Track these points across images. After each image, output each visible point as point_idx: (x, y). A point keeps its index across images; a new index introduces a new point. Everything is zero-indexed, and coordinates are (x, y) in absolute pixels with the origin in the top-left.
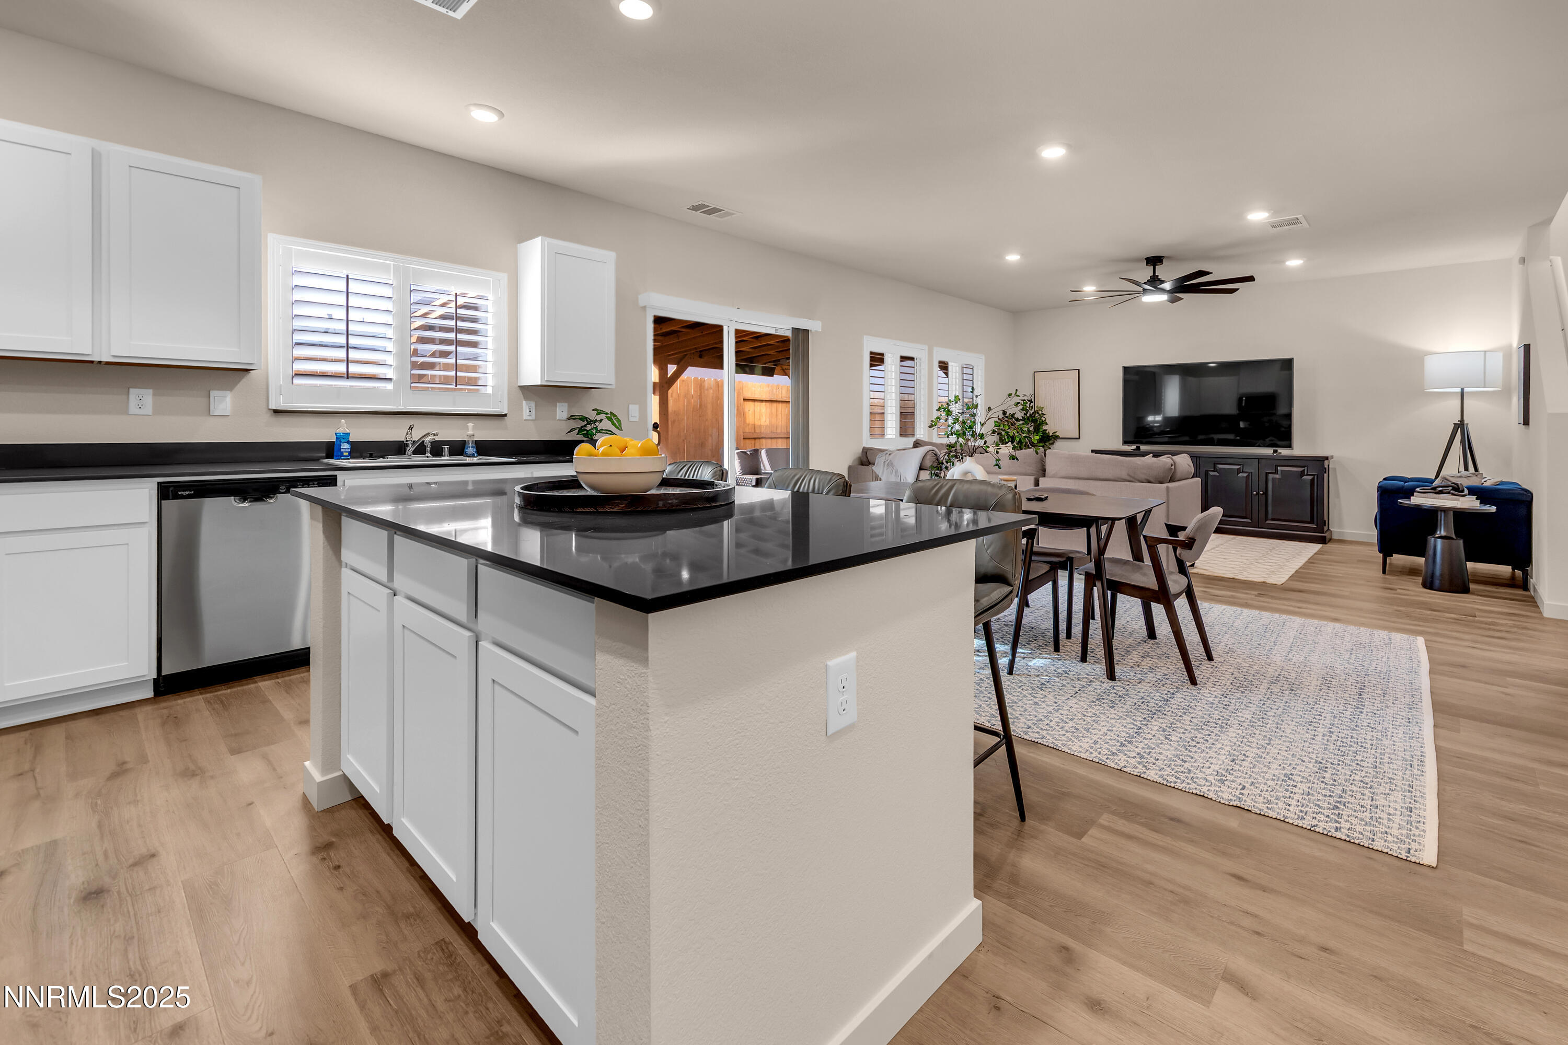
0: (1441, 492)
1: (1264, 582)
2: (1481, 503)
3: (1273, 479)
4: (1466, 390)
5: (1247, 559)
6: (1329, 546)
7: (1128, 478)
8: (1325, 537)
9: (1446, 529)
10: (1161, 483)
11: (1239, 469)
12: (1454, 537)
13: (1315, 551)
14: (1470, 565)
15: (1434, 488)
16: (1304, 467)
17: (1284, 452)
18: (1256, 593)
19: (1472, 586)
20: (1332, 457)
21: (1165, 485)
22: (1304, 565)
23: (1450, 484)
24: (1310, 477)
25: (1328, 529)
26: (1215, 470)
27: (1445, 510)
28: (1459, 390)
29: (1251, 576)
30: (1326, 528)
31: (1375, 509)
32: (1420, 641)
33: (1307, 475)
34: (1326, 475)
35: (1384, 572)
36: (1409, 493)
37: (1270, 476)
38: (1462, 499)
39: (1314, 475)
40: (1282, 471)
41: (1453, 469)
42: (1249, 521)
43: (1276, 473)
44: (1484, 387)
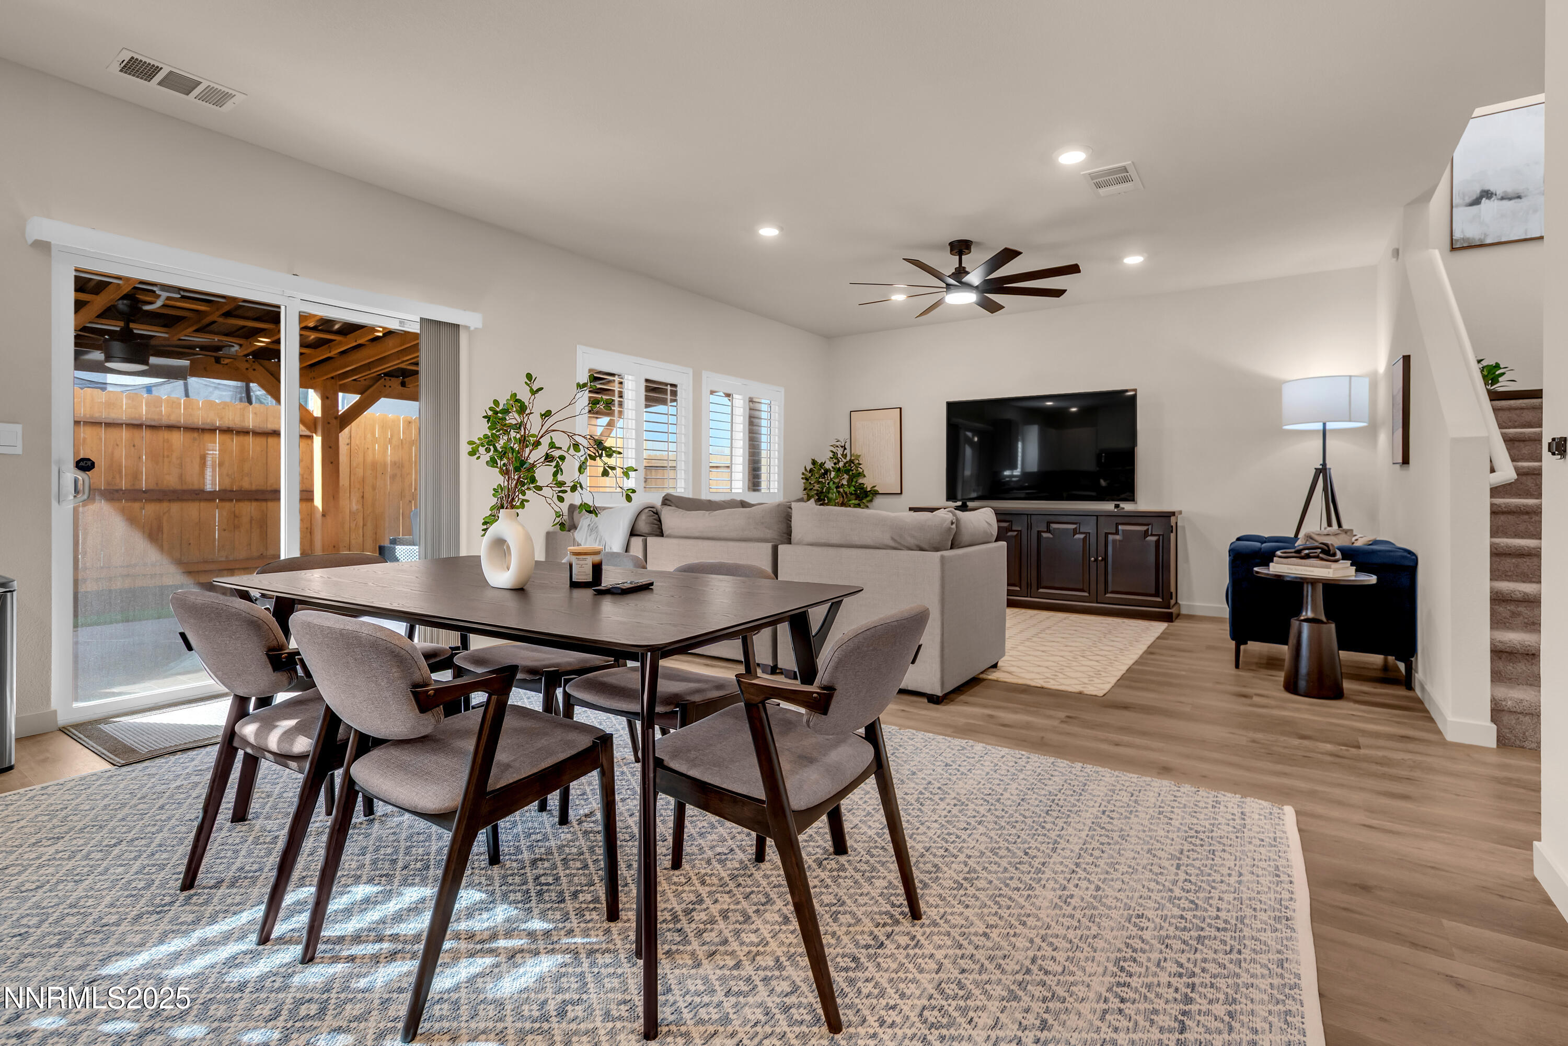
0: (1307, 557)
1: (1080, 693)
2: (1357, 571)
3: (1114, 541)
4: (1329, 426)
5: (1070, 652)
6: (1177, 624)
7: (892, 544)
8: (1171, 613)
9: (1314, 610)
10: (937, 549)
11: (1075, 530)
12: (1324, 619)
13: (1157, 635)
14: (1343, 654)
15: (1299, 552)
16: (1148, 525)
17: (1127, 507)
18: (1062, 714)
19: (1347, 685)
20: (1180, 512)
21: (939, 554)
22: (1141, 657)
23: (1317, 544)
24: (1154, 538)
25: (1176, 603)
26: (1048, 531)
27: (1314, 582)
28: (1319, 426)
29: (1068, 682)
30: (1173, 602)
31: (1226, 580)
32: (1289, 812)
33: (1152, 535)
34: (1173, 536)
35: (1237, 666)
36: (1267, 558)
37: (1111, 537)
38: (1334, 565)
39: (1159, 535)
40: (1123, 531)
41: (1315, 525)
42: (1086, 594)
43: (1117, 533)
44: (1350, 421)
